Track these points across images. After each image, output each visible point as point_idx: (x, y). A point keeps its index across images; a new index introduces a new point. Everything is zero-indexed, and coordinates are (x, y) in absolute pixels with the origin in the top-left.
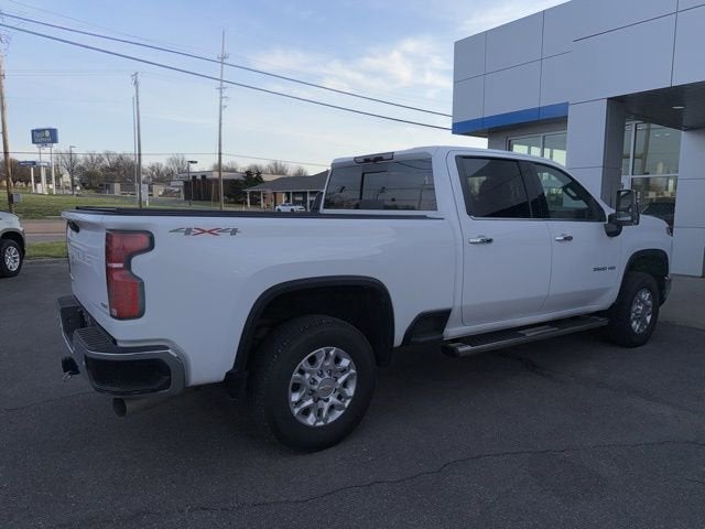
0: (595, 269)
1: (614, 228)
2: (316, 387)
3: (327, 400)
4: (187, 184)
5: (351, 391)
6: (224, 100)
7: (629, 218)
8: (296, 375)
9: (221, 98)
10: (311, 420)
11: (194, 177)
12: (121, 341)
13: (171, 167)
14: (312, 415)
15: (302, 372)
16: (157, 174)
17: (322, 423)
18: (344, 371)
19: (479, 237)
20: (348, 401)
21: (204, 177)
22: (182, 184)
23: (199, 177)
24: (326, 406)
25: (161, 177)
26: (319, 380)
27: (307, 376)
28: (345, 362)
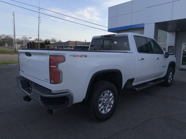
0: (163, 67)
1: (167, 56)
2: (104, 102)
3: (107, 106)
4: (28, 44)
5: (112, 102)
6: (40, 21)
7: (172, 53)
8: (100, 99)
9: (39, 20)
10: (103, 112)
11: (30, 42)
12: (53, 91)
13: (22, 39)
14: (103, 111)
15: (101, 98)
16: (18, 41)
17: (106, 113)
18: (111, 97)
19: (141, 58)
20: (112, 106)
21: (33, 42)
22: (27, 44)
23: (32, 42)
24: (107, 107)
25: (20, 42)
26: (106, 100)
27: (102, 99)
28: (111, 94)
